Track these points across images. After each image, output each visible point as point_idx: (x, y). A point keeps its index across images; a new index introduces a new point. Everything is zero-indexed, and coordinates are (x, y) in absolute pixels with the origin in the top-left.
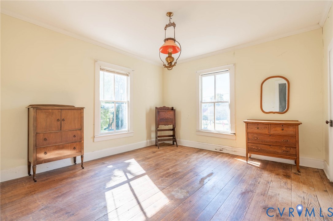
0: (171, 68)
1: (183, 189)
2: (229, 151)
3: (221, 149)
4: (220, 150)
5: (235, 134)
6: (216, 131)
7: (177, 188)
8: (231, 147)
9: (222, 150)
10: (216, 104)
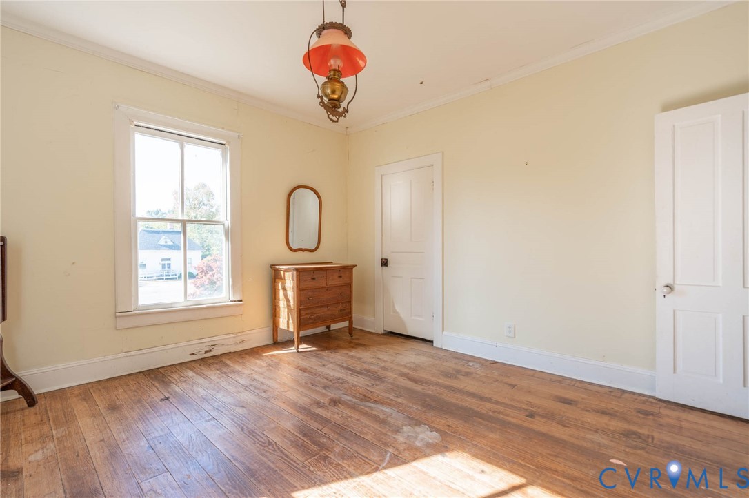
2: (228, 345)
3: (207, 349)
4: (206, 352)
5: (241, 301)
6: (188, 303)
8: (232, 336)
9: (211, 351)
10: (189, 227)
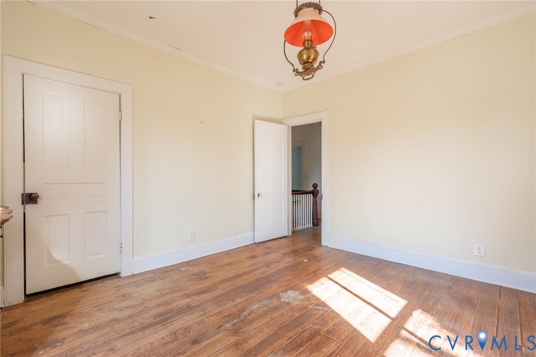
0: (311, 76)
1: (286, 303)
7: (295, 304)
